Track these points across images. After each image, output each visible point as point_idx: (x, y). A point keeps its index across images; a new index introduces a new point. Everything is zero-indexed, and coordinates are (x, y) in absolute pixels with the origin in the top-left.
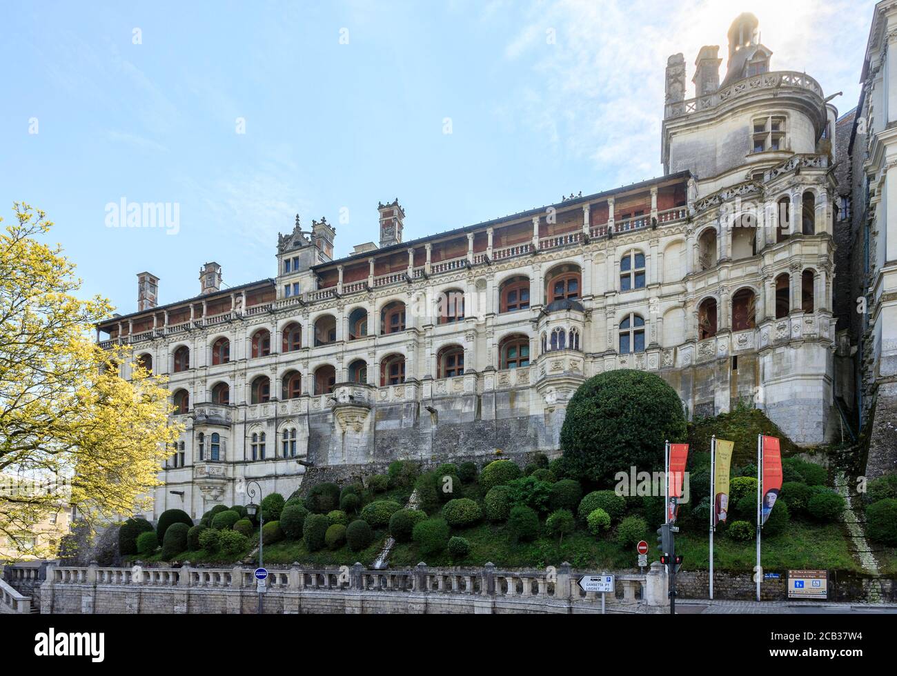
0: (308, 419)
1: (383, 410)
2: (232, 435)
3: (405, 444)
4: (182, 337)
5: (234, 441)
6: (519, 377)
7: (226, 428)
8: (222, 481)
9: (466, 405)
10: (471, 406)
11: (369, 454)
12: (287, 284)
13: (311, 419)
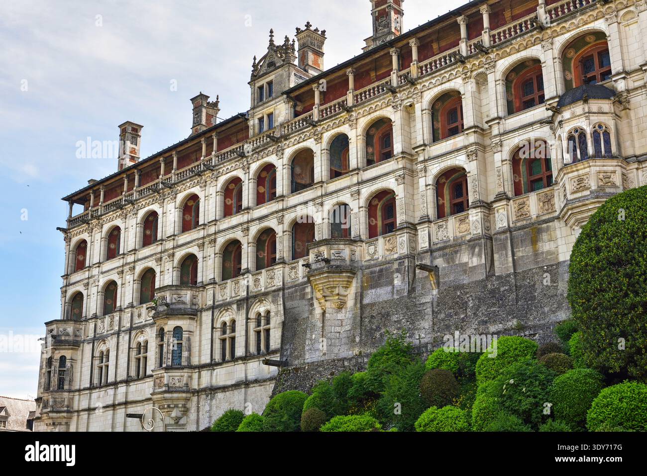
0: (283, 295)
1: (372, 273)
2: (198, 327)
3: (399, 322)
4: (151, 200)
5: (200, 335)
6: (541, 204)
7: (190, 318)
8: (184, 395)
9: (473, 255)
10: (479, 255)
11: (354, 341)
12: (260, 116)
13: (286, 295)
